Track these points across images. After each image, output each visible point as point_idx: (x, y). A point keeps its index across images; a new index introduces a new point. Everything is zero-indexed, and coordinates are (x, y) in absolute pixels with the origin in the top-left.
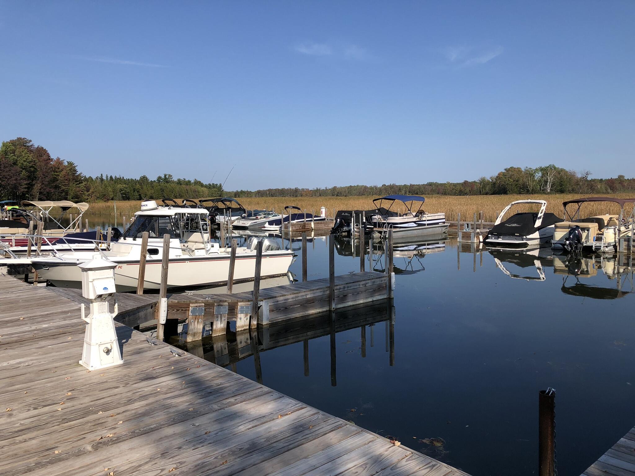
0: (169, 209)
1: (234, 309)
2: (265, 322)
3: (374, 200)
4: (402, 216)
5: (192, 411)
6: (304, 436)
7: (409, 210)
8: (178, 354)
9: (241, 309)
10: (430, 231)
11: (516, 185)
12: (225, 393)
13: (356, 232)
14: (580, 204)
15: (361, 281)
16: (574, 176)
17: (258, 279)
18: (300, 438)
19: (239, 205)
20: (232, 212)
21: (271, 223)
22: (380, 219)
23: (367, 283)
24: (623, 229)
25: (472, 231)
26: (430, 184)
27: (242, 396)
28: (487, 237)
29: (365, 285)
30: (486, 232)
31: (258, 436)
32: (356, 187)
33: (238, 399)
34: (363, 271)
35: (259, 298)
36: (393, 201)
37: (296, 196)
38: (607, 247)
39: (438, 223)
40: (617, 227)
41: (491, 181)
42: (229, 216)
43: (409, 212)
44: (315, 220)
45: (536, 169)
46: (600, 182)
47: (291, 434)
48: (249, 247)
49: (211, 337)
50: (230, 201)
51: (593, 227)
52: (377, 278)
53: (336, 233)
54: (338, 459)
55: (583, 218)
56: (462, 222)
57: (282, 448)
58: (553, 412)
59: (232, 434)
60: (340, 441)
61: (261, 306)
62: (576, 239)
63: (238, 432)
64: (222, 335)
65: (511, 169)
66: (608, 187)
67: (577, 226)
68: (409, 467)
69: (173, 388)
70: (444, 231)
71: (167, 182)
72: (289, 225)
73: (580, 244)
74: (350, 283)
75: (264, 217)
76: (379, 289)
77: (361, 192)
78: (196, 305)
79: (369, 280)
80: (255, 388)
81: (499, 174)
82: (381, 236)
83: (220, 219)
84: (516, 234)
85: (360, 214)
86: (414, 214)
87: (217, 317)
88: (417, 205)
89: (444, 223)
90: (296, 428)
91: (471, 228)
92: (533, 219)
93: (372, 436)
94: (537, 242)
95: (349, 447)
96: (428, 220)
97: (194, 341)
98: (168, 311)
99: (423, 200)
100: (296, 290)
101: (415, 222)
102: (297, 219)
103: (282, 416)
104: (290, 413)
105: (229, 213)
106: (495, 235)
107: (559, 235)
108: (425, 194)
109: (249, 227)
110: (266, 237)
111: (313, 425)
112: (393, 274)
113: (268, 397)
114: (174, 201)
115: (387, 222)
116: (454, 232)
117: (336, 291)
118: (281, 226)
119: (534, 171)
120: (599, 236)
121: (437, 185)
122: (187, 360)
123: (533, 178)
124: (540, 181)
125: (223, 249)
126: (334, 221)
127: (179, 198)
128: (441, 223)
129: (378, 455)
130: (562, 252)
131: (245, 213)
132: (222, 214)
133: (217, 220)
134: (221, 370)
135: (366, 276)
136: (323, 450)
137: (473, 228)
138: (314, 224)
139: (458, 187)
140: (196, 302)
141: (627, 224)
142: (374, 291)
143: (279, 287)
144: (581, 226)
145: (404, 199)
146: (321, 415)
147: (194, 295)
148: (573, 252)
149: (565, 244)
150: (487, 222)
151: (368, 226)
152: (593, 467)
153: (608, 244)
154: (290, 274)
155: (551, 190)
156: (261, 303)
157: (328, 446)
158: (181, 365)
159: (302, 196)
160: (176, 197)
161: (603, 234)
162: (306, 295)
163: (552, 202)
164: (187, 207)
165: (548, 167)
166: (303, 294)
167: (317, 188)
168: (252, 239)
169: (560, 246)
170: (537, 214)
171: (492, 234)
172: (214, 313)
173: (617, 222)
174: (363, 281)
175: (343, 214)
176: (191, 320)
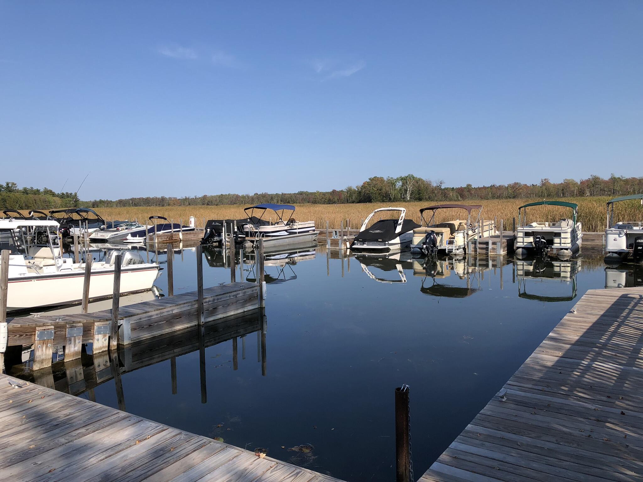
0: (10, 221)
1: (90, 330)
2: (126, 342)
3: (245, 209)
4: (274, 225)
5: (34, 448)
6: (164, 460)
7: (280, 218)
8: (17, 386)
9: (98, 329)
10: (302, 239)
11: (379, 194)
12: (74, 424)
13: (227, 242)
14: (434, 211)
15: (232, 292)
16: (430, 185)
17: (116, 296)
18: (160, 462)
19: (97, 215)
20: (88, 223)
21: (134, 235)
22: (252, 228)
23: (237, 294)
24: (470, 233)
25: (339, 238)
26: (301, 193)
27: (95, 425)
28: (353, 244)
29: (236, 296)
30: (353, 238)
31: (112, 466)
32: (228, 196)
33: (90, 428)
34: (233, 281)
35: (119, 317)
36: (264, 210)
37: (163, 206)
38: (457, 249)
39: (308, 231)
40: (466, 231)
41: (357, 190)
42: (86, 228)
43: (280, 220)
44: (183, 231)
45: (397, 179)
46: (452, 191)
47: (150, 459)
48: (108, 262)
49: (64, 362)
50: (87, 212)
51: (446, 231)
52: (247, 288)
53: (207, 243)
54: (201, 479)
55: (437, 223)
56: (330, 230)
57: (139, 476)
58: (407, 407)
59: (81, 469)
60: (204, 459)
61: (121, 325)
62: (432, 243)
63: (89, 465)
64: (76, 359)
65: (374, 179)
66: (458, 195)
67: (432, 231)
68: (273, 478)
69: (12, 424)
70: (314, 238)
71: (10, 191)
72: (154, 236)
73: (435, 247)
74: (220, 295)
75: (126, 229)
76: (250, 299)
77: (233, 200)
78: (44, 328)
79: (240, 290)
80: (110, 414)
81: (364, 183)
82: (253, 246)
83: (75, 231)
84: (379, 240)
85: (232, 224)
86: (286, 222)
87: (70, 340)
88: (287, 214)
89: (314, 230)
90: (156, 452)
91: (339, 235)
92: (394, 226)
93: (236, 451)
94: (398, 247)
95: (213, 465)
96: (299, 229)
97: (42, 369)
98: (8, 337)
99: (293, 208)
100: (161, 306)
101: (286, 231)
102: (163, 230)
103: (140, 441)
104: (149, 437)
105: (85, 225)
106: (360, 241)
107: (417, 240)
108: (296, 203)
109: (108, 240)
110: (128, 250)
111: (175, 447)
112: (264, 283)
113: (125, 423)
114: (18, 213)
115: (259, 231)
116: (324, 239)
117: (204, 304)
118: (145, 238)
119: (395, 180)
120: (451, 240)
121: (307, 194)
122: (30, 391)
123: (394, 187)
124: (400, 190)
125: (77, 265)
126: (204, 231)
127: (26, 209)
128: (311, 231)
129: (243, 470)
130: (420, 256)
131: (105, 225)
132: (77, 226)
133: (71, 233)
134: (70, 398)
135: (237, 287)
136: (184, 472)
137: (340, 236)
138: (183, 234)
139: (327, 196)
140: (44, 325)
141: (474, 229)
142: (245, 301)
143: (142, 303)
144: (436, 230)
145: (275, 207)
146: (184, 435)
147: (41, 317)
148: (430, 255)
149: (422, 248)
150: (353, 229)
151: (239, 236)
152: (445, 455)
153: (459, 247)
154: (155, 289)
155: (410, 198)
156: (120, 322)
157: (190, 467)
158: (22, 398)
159: (169, 205)
160: (22, 208)
161: (454, 238)
162: (172, 310)
163: (411, 208)
164: (35, 219)
165: (407, 176)
166: (169, 309)
167: (186, 197)
168: (111, 252)
169: (419, 250)
170: (397, 221)
171: (358, 240)
172: (65, 336)
173: (465, 226)
174: (234, 292)
175: (213, 223)
176: (37, 346)
